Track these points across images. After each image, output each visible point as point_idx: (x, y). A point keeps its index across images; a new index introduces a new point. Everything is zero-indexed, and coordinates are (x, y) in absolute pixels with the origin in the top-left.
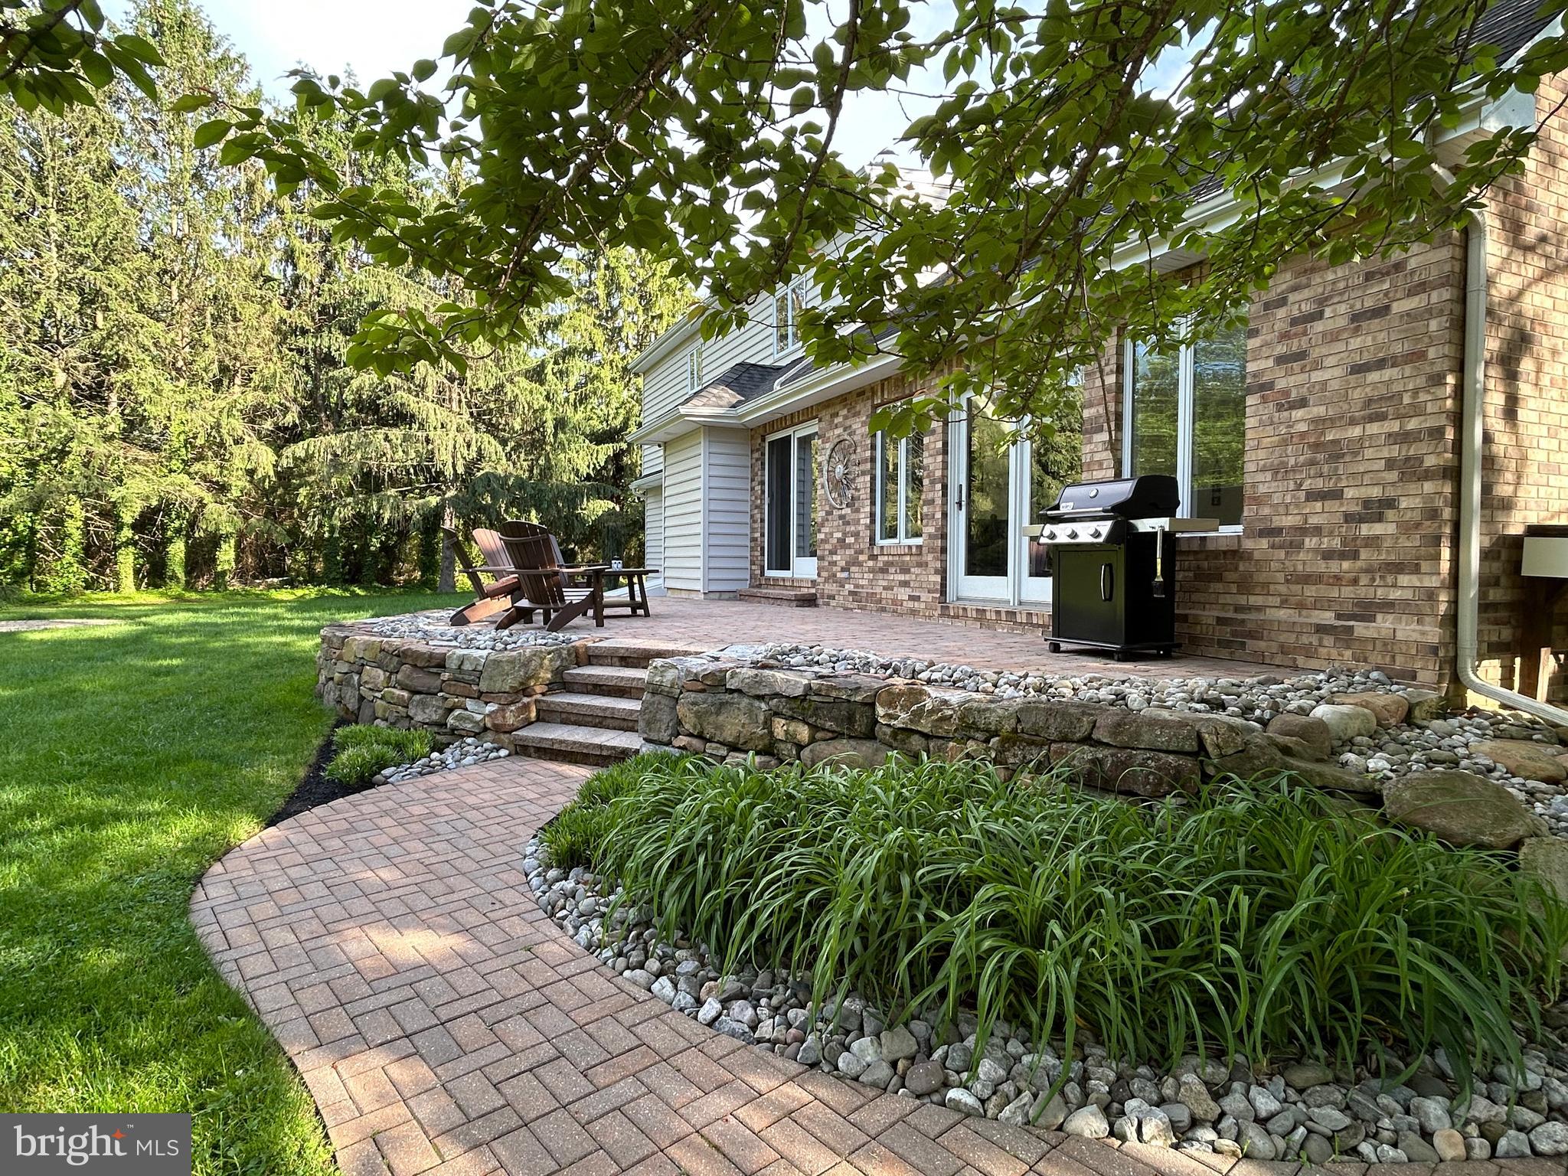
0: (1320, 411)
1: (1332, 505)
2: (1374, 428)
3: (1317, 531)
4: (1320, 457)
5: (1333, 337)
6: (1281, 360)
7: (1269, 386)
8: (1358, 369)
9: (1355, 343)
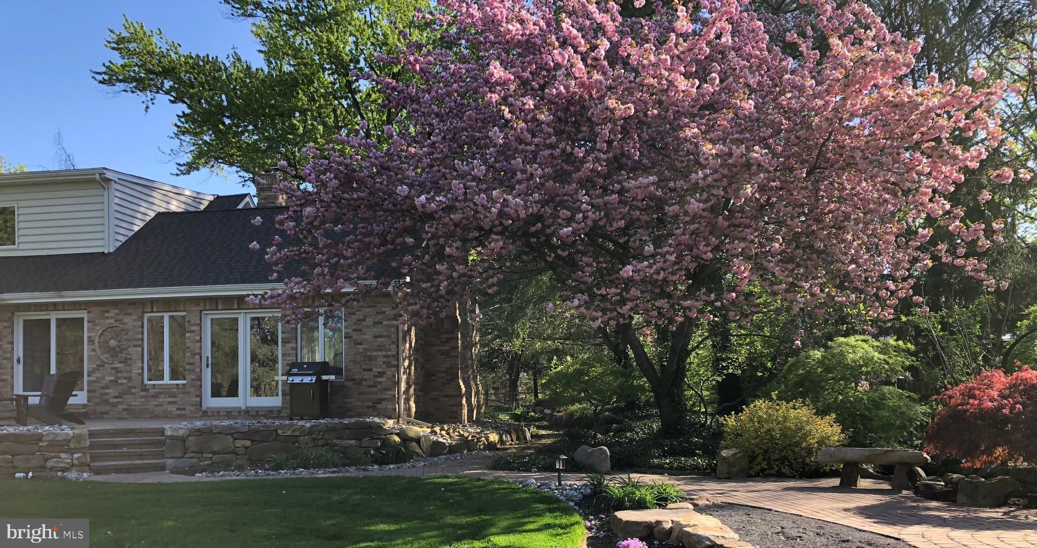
0: (366, 346)
1: (370, 373)
2: (380, 353)
3: (366, 380)
4: (367, 359)
5: (369, 327)
6: (354, 330)
7: (351, 337)
8: (375, 337)
9: (375, 330)
